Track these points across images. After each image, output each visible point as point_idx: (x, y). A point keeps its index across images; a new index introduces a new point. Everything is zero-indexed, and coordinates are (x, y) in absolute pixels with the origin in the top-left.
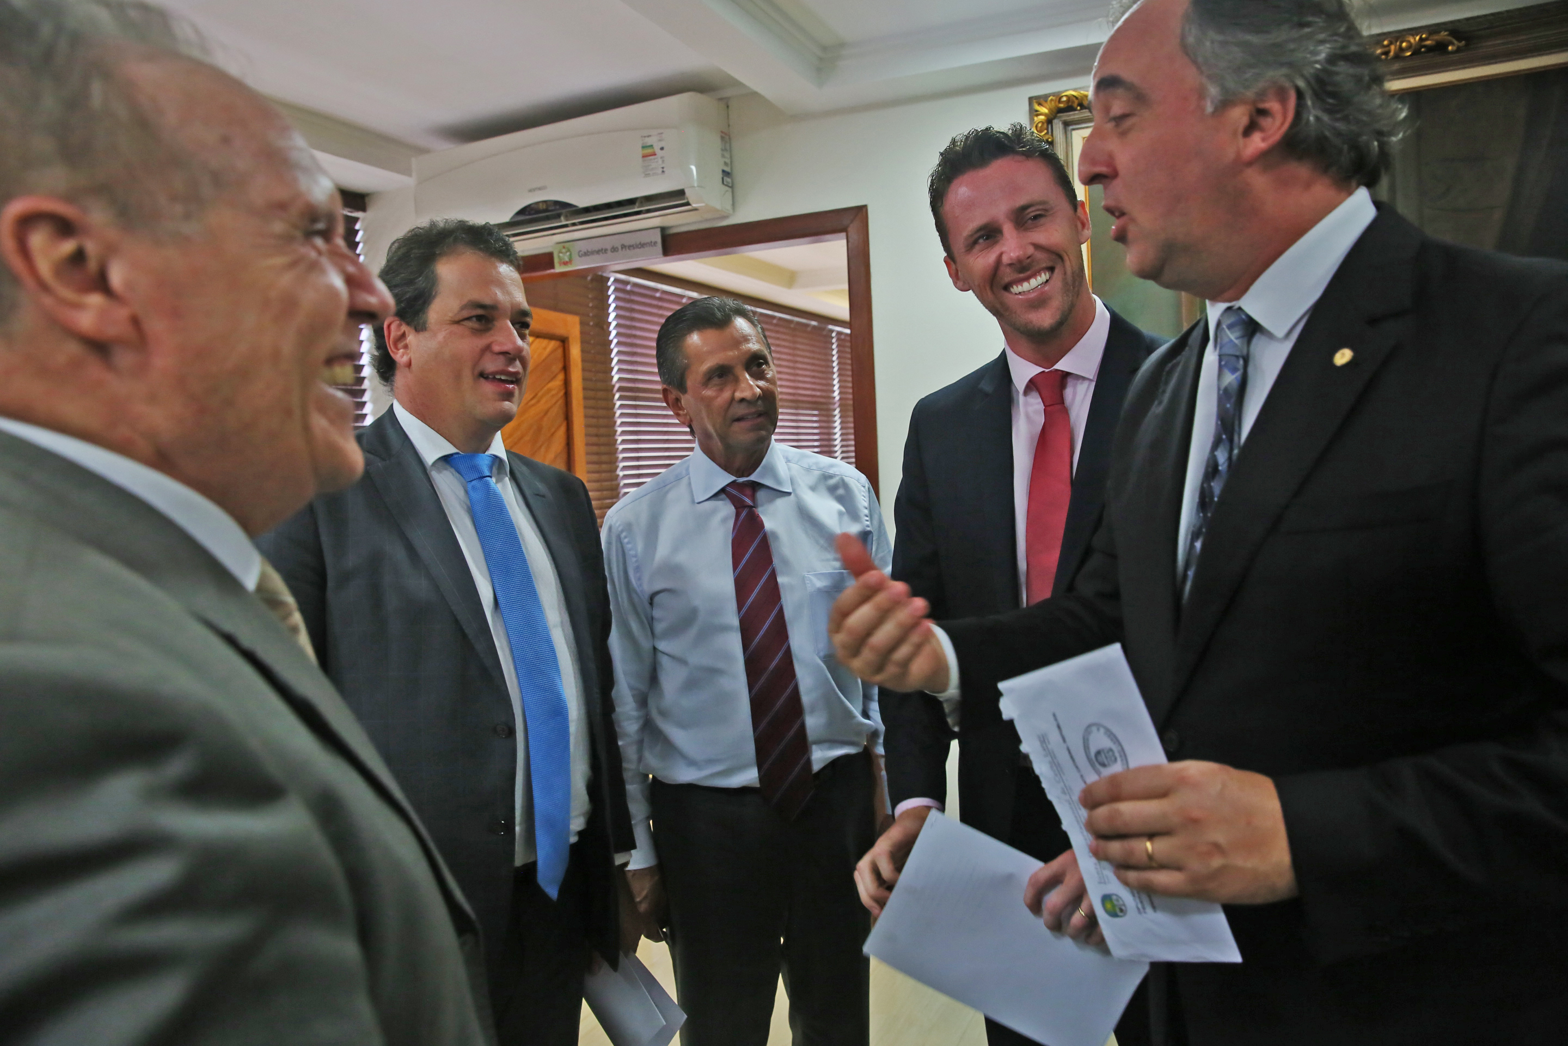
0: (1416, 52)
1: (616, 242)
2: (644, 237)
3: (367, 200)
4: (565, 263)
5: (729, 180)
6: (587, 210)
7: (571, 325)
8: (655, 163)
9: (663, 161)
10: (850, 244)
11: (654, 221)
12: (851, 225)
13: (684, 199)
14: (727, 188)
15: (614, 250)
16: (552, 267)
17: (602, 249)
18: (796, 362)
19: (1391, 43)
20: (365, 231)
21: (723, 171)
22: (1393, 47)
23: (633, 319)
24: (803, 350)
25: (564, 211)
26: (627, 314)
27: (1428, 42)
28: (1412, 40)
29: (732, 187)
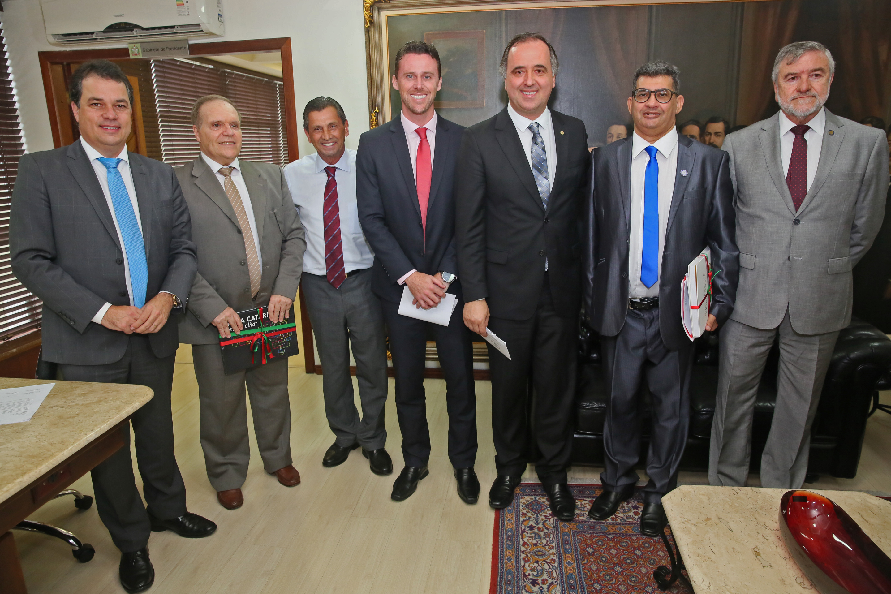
4: (136, 54)
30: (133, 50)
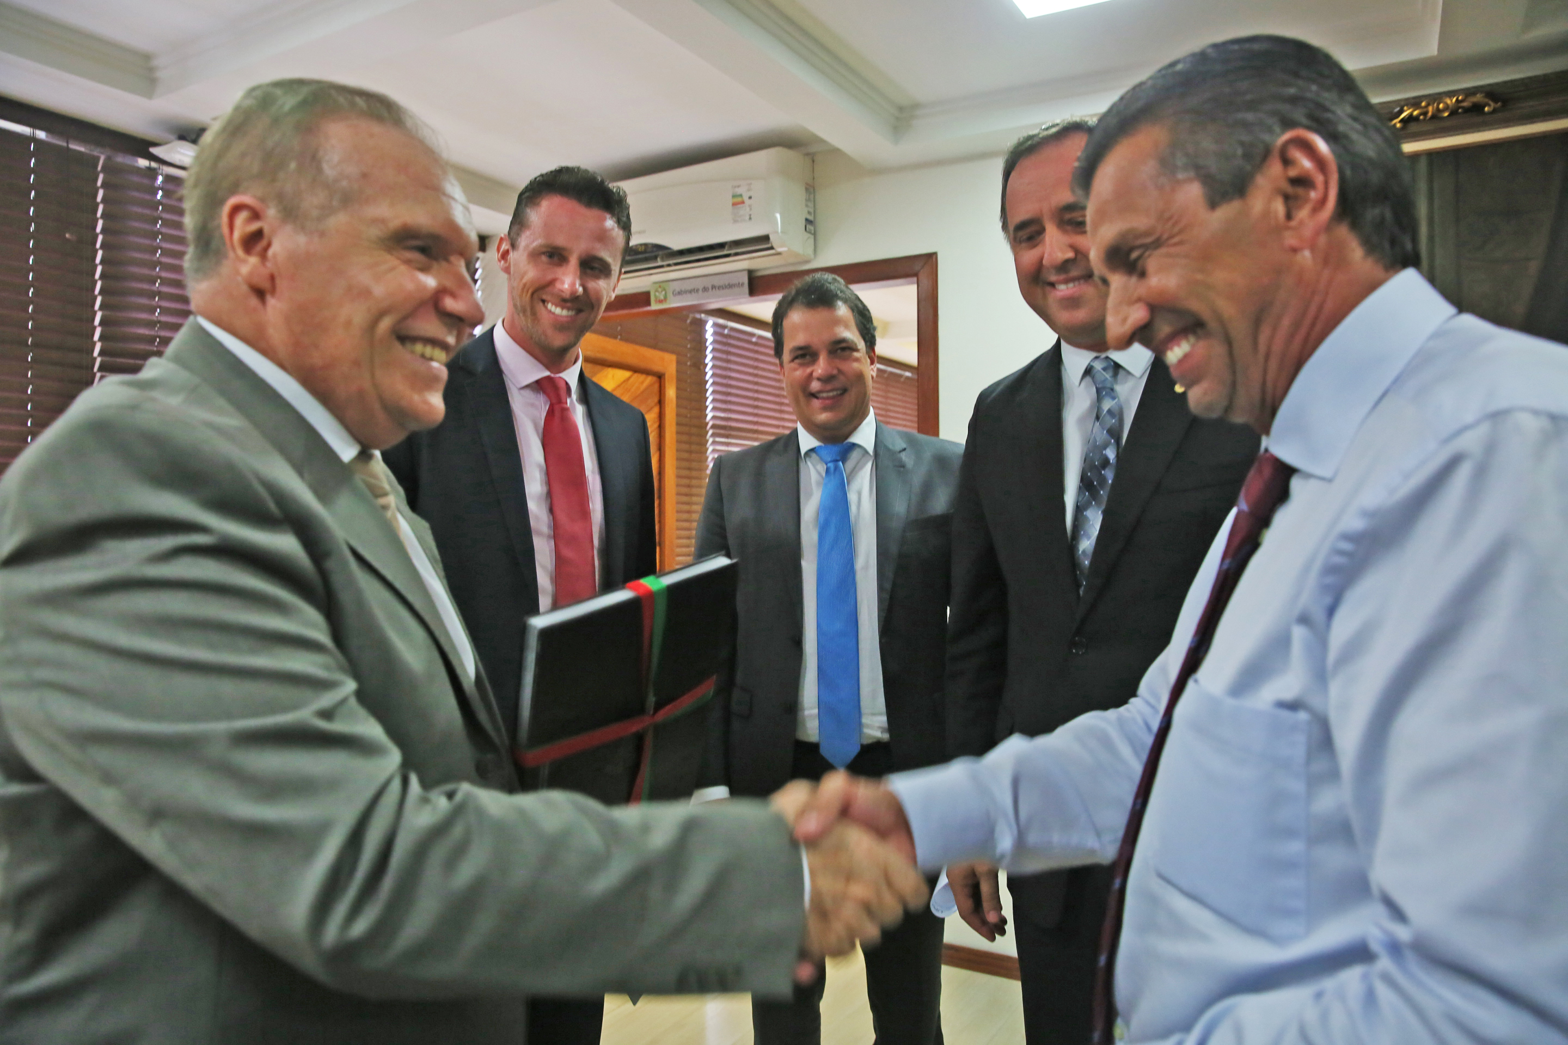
0: (1453, 113)
1: (708, 282)
2: (734, 279)
3: (487, 241)
4: (661, 302)
5: (812, 228)
6: (682, 253)
7: (668, 363)
8: (743, 211)
9: (751, 209)
10: (920, 288)
11: (741, 264)
12: (922, 271)
13: (769, 243)
14: (809, 235)
15: (705, 289)
16: (649, 304)
17: (694, 289)
18: (890, 411)
19: (1428, 105)
20: (483, 269)
21: (807, 220)
22: (1430, 109)
23: (728, 361)
24: (895, 399)
25: (661, 253)
26: (724, 356)
27: (1465, 104)
28: (1449, 101)
29: (815, 234)
30: (657, 294)
